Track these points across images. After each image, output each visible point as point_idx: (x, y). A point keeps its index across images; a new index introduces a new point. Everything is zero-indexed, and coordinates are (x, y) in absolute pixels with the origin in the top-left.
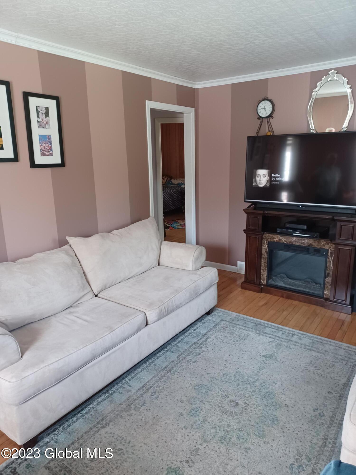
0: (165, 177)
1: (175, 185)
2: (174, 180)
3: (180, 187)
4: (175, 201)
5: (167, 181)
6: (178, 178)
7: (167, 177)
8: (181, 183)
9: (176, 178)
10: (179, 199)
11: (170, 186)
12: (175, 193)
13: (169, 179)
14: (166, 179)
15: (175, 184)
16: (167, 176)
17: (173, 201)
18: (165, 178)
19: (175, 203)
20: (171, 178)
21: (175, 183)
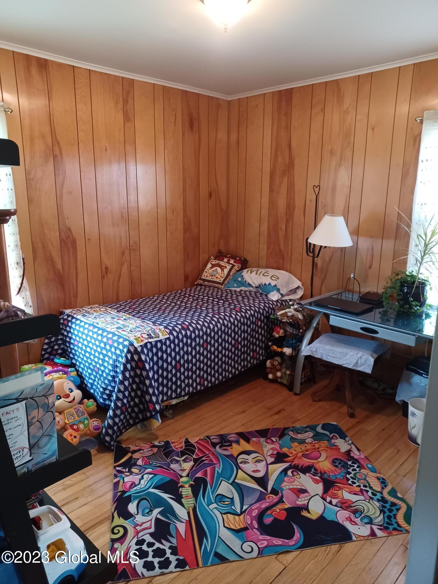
0: (228, 262)
1: (251, 289)
2: (251, 272)
3: (266, 295)
4: (244, 346)
5: (231, 274)
6: (262, 267)
7: (232, 261)
8: (270, 284)
9: (259, 266)
10: (258, 339)
11: (238, 290)
12: (243, 324)
13: (237, 267)
14: (229, 267)
15: (252, 287)
16: (233, 257)
17: (237, 348)
18: (227, 265)
19: (243, 353)
20: (244, 264)
21: (251, 283)
